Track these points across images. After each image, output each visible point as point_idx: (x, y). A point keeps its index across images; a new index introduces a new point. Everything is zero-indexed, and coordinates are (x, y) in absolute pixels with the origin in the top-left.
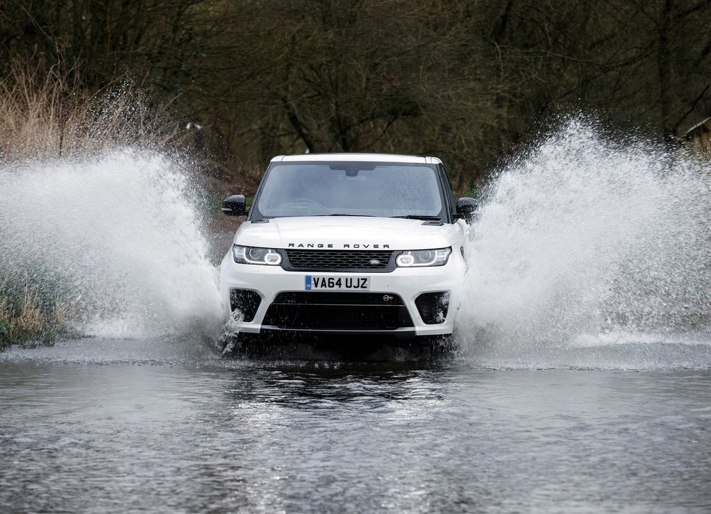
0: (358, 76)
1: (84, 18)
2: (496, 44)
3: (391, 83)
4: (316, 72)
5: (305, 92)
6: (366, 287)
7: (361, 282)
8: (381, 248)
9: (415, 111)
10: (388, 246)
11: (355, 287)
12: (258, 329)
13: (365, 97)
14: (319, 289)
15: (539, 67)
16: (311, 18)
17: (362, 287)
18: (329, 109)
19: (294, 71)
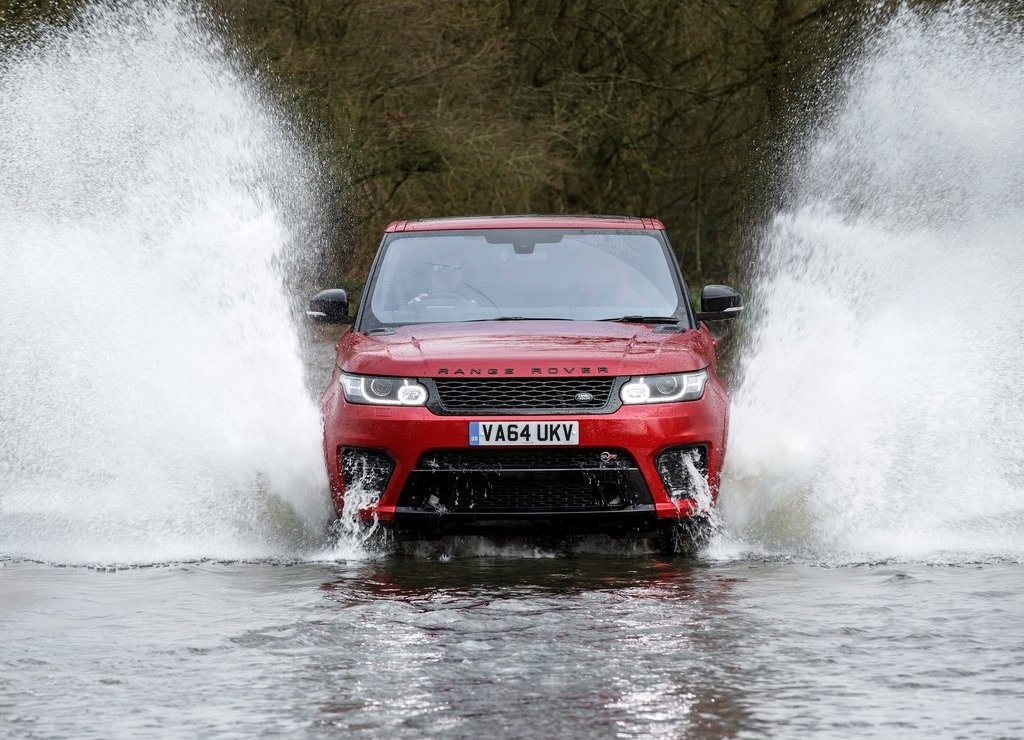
9: (435, 164)
15: (609, 98)
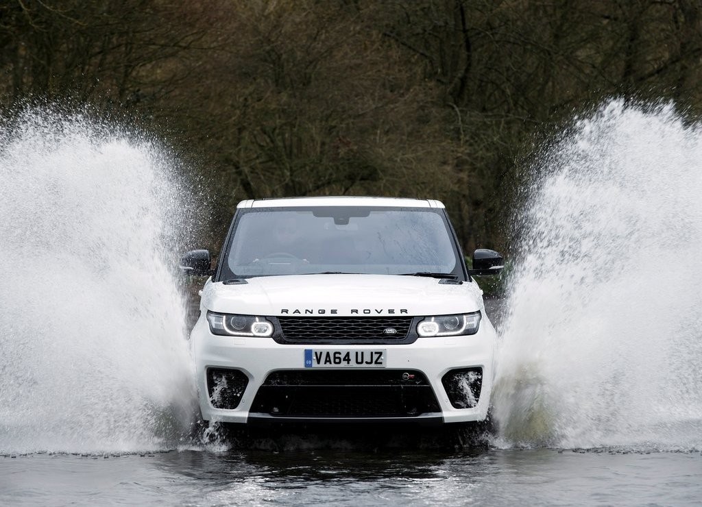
0: (313, 140)
1: (25, 80)
2: (455, 106)
3: (348, 147)
4: (269, 137)
5: (257, 158)
6: (381, 363)
7: (375, 357)
8: (397, 314)
9: (373, 175)
10: (406, 311)
11: (367, 363)
12: (244, 418)
13: (321, 161)
14: (323, 366)
15: (501, 130)
16: (263, 81)
17: (376, 363)
18: (283, 175)
19: (246, 134)
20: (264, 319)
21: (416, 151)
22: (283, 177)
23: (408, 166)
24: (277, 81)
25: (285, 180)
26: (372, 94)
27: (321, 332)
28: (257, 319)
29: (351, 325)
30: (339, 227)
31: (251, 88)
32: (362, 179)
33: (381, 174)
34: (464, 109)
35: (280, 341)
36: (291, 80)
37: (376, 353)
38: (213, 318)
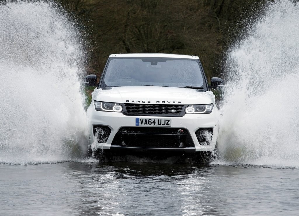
0: (157, 31)
2: (217, 18)
3: (172, 34)
4: (138, 29)
5: (133, 38)
6: (169, 125)
7: (167, 122)
8: (177, 103)
10: (180, 102)
11: (163, 124)
12: (109, 147)
13: (160, 40)
14: (143, 125)
16: (136, 5)
17: (167, 124)
19: (128, 28)
20: (119, 104)
21: (201, 37)
22: (143, 47)
23: (198, 43)
24: (142, 5)
25: (144, 48)
26: (182, 12)
27: (143, 110)
28: (115, 104)
29: (156, 108)
30: (153, 66)
31: (131, 8)
32: (178, 48)
33: (185, 46)
34: (221, 19)
35: (125, 114)
36: (148, 5)
37: (167, 120)
38: (96, 103)
